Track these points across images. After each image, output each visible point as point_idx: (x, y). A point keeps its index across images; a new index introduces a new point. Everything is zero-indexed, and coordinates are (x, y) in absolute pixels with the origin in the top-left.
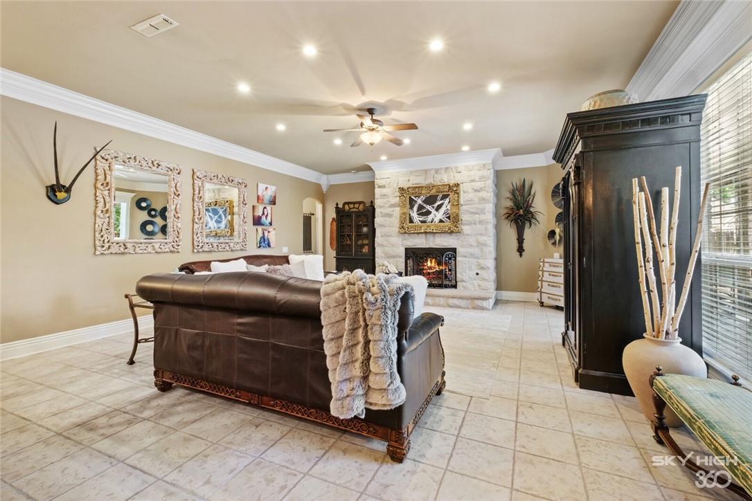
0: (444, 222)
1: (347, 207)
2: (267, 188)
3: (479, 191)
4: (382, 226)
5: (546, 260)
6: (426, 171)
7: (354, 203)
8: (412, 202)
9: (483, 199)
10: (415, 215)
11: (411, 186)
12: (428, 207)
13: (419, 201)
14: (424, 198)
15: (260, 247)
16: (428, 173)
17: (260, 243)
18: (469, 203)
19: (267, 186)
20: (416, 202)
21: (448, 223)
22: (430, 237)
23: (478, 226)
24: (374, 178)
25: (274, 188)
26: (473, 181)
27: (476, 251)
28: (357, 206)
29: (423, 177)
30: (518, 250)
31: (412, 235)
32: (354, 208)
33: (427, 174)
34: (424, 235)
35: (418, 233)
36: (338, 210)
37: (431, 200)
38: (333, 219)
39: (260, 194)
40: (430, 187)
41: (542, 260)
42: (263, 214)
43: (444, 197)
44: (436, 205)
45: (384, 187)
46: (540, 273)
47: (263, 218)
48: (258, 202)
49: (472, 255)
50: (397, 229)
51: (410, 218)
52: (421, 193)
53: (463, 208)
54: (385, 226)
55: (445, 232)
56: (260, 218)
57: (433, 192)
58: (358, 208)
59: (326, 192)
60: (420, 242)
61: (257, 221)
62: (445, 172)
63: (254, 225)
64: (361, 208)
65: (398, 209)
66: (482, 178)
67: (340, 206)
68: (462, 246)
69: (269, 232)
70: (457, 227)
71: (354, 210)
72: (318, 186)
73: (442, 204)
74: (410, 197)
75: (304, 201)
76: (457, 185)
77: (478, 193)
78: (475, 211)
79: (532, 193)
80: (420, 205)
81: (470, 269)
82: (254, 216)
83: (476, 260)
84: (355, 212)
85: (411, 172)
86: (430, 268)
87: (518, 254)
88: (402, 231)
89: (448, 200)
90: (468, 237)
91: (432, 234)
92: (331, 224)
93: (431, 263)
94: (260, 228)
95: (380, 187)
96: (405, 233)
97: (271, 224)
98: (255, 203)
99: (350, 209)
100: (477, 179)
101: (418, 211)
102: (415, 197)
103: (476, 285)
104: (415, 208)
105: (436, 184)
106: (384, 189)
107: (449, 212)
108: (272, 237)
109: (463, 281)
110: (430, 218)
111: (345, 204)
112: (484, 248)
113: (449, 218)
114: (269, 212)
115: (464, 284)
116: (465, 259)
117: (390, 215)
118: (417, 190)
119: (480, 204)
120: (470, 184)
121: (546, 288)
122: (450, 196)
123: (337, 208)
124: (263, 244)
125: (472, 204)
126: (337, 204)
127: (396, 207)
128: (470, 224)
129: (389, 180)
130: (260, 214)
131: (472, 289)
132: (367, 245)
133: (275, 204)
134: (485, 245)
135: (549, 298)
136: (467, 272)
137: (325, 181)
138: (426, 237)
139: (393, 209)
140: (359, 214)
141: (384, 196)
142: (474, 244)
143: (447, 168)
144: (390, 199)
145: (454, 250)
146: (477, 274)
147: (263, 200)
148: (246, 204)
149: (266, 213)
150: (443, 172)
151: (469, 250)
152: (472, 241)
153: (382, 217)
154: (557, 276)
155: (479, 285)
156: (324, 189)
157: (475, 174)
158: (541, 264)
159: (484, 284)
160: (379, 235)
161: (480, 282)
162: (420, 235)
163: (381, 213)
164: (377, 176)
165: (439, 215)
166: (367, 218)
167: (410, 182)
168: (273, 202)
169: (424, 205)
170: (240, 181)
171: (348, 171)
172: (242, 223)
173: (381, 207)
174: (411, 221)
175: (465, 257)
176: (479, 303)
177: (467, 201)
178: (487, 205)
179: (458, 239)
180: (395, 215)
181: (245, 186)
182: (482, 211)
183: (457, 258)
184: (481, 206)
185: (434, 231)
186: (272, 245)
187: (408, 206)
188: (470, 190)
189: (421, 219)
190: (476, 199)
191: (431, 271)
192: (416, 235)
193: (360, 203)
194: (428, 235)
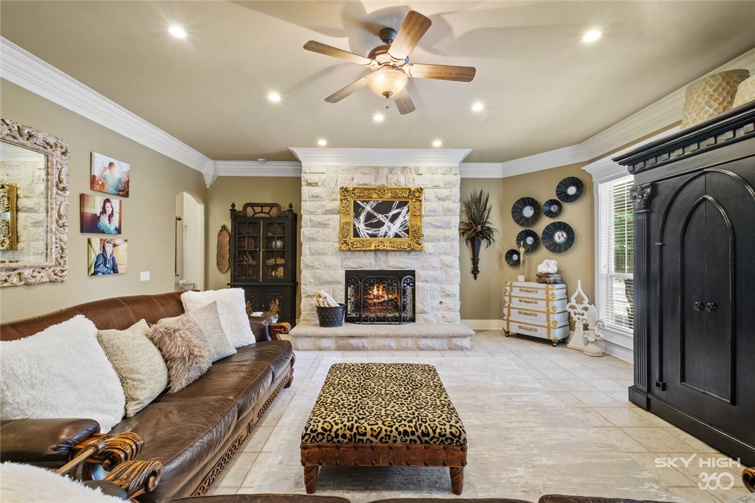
0: (400, 237)
1: (249, 210)
2: (111, 164)
3: (444, 200)
4: (312, 239)
5: (514, 284)
6: (377, 169)
7: (262, 206)
8: (358, 209)
9: (450, 210)
10: (361, 226)
11: (355, 186)
12: (380, 217)
13: (368, 208)
14: (375, 205)
15: (95, 273)
16: (380, 171)
17: (96, 267)
18: (433, 214)
19: (112, 160)
20: (363, 208)
21: (406, 240)
22: (381, 256)
23: (442, 243)
24: (300, 171)
25: (125, 167)
26: (437, 187)
27: (439, 274)
28: (266, 209)
29: (373, 177)
30: (473, 272)
31: (357, 253)
32: (262, 212)
33: (378, 172)
34: (373, 253)
35: (365, 251)
36: (234, 214)
37: (384, 207)
38: (224, 228)
39: (96, 172)
40: (381, 190)
41: (509, 284)
42: (104, 211)
43: (402, 205)
44: (391, 214)
45: (317, 184)
46: (507, 299)
47: (104, 220)
48: (92, 188)
49: (435, 280)
50: (337, 245)
51: (355, 230)
52: (371, 198)
53: (425, 219)
54: (317, 240)
55: (404, 250)
56: (96, 219)
57: (387, 197)
58: (268, 213)
59: (211, 186)
60: (367, 263)
61: (90, 225)
62: (402, 172)
63: (82, 231)
64: (274, 212)
65: (337, 217)
66: (448, 185)
67: (239, 208)
68: (423, 268)
69: (115, 245)
70: (420, 244)
71: (262, 215)
72: (199, 176)
73: (399, 214)
74: (355, 202)
75: (177, 196)
76: (420, 190)
77: (442, 202)
78: (438, 225)
79: (488, 207)
80: (369, 213)
81: (433, 298)
82: (82, 215)
83: (439, 285)
84: (263, 218)
85: (356, 168)
86: (378, 297)
87: (472, 276)
88: (344, 247)
89: (406, 209)
90: (430, 256)
91: (384, 253)
92: (220, 234)
93: (378, 290)
94: (96, 239)
95: (309, 184)
96: (349, 250)
97: (119, 231)
98: (86, 189)
99: (255, 213)
100: (442, 186)
101: (366, 221)
102: (363, 202)
103: (440, 316)
104: (362, 218)
105: (390, 186)
106: (316, 188)
107: (409, 224)
108: (121, 254)
109: (424, 312)
110: (382, 230)
111: (246, 205)
112: (449, 270)
113: (407, 232)
114: (117, 209)
115: (425, 316)
116: (426, 284)
117: (324, 225)
118: (365, 192)
119: (444, 215)
120: (432, 191)
121: (514, 315)
122: (410, 203)
123: (233, 211)
124: (102, 268)
125: (435, 216)
126: (233, 205)
127: (334, 213)
128: (432, 240)
129: (323, 177)
130: (98, 211)
131: (435, 322)
132: (283, 266)
133: (126, 195)
134: (451, 267)
135: (520, 327)
136: (429, 300)
137: (210, 170)
138: (376, 256)
139: (328, 216)
140: (269, 222)
141: (315, 197)
142: (437, 265)
143: (405, 168)
144: (324, 203)
145: (412, 273)
146: (441, 303)
147: (103, 185)
148: (64, 189)
149: (109, 211)
150: (399, 172)
151: (431, 273)
152: (435, 261)
153: (312, 226)
154: (532, 302)
155: (443, 317)
156: (208, 181)
157: (439, 179)
158: (508, 288)
159: (449, 315)
160: (308, 252)
161: (445, 313)
162: (368, 254)
163: (311, 221)
164: (304, 169)
165: (395, 228)
166: (284, 228)
167: (355, 181)
168: (123, 191)
169: (375, 214)
170: (52, 141)
171: (253, 158)
172: (54, 226)
173: (310, 213)
174: (356, 234)
175: (427, 282)
176: (458, 342)
177: (430, 211)
178: (453, 217)
179: (417, 259)
180: (332, 225)
181: (63, 153)
182: (448, 226)
183: (416, 284)
184: (447, 219)
185: (389, 248)
186: (120, 268)
187: (352, 213)
188: (434, 199)
189: (370, 232)
190: (440, 210)
191: (378, 301)
192: (362, 253)
193: (272, 206)
194: (379, 254)
